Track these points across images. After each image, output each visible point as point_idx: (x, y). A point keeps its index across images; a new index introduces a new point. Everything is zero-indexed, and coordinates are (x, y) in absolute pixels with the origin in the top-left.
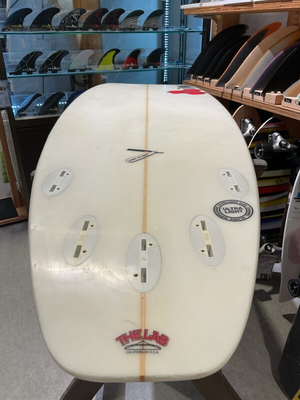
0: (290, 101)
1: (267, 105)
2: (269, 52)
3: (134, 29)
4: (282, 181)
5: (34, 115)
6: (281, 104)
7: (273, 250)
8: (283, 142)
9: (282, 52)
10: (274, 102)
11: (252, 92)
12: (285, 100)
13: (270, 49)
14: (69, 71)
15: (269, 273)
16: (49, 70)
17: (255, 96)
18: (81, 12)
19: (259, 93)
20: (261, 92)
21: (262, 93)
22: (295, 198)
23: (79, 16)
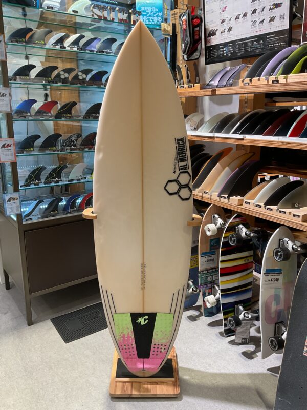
0: (249, 203)
1: (231, 205)
2: (227, 168)
4: (248, 260)
5: (38, 218)
6: (242, 205)
7: (250, 316)
8: (247, 232)
9: (238, 169)
10: (237, 204)
11: (219, 196)
12: (245, 203)
13: (228, 166)
14: (69, 181)
15: (248, 337)
16: (53, 181)
17: (221, 198)
18: (78, 136)
19: (225, 197)
20: (226, 196)
21: (228, 197)
22: (264, 274)
23: (77, 139)
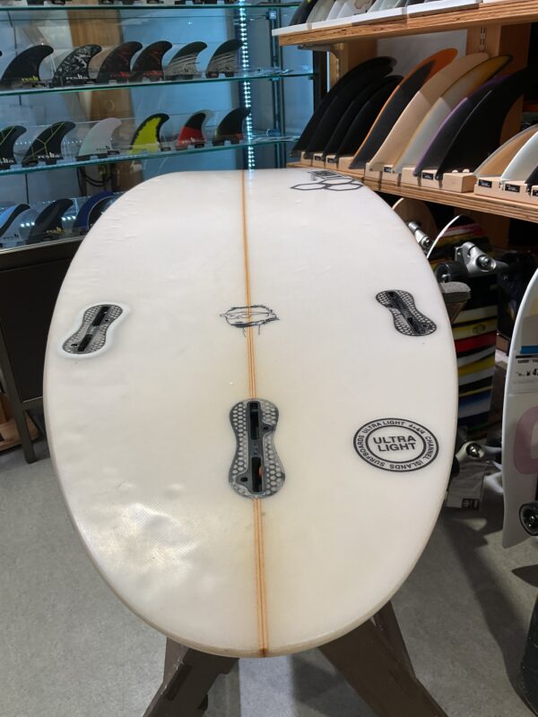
0: (490, 184)
1: (447, 194)
2: (440, 101)
3: (191, 76)
4: (484, 327)
6: (472, 191)
7: (481, 454)
8: (482, 259)
9: (465, 99)
10: (458, 187)
11: (418, 174)
12: (480, 184)
13: (442, 96)
16: (42, 159)
17: (423, 180)
18: (92, 50)
19: (431, 175)
20: (434, 172)
21: (437, 174)
22: (517, 357)
23: (90, 59)
